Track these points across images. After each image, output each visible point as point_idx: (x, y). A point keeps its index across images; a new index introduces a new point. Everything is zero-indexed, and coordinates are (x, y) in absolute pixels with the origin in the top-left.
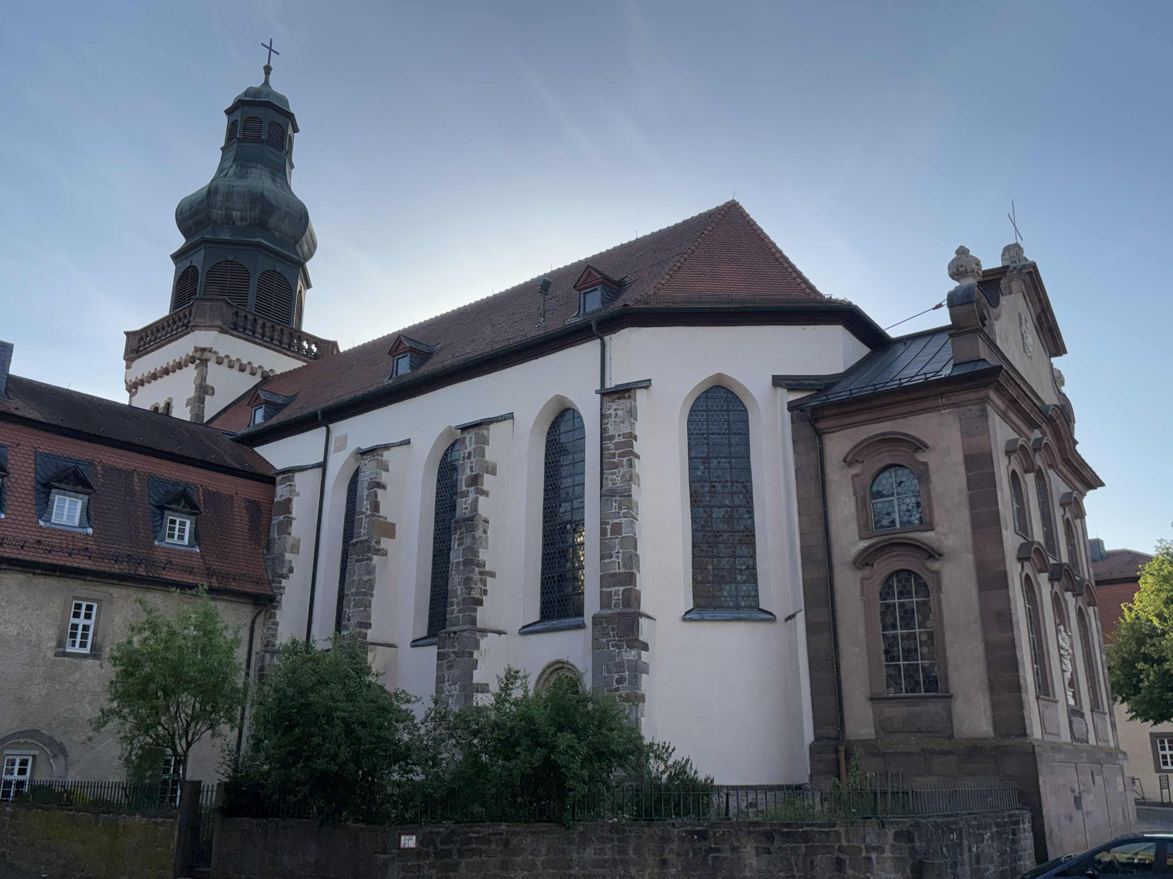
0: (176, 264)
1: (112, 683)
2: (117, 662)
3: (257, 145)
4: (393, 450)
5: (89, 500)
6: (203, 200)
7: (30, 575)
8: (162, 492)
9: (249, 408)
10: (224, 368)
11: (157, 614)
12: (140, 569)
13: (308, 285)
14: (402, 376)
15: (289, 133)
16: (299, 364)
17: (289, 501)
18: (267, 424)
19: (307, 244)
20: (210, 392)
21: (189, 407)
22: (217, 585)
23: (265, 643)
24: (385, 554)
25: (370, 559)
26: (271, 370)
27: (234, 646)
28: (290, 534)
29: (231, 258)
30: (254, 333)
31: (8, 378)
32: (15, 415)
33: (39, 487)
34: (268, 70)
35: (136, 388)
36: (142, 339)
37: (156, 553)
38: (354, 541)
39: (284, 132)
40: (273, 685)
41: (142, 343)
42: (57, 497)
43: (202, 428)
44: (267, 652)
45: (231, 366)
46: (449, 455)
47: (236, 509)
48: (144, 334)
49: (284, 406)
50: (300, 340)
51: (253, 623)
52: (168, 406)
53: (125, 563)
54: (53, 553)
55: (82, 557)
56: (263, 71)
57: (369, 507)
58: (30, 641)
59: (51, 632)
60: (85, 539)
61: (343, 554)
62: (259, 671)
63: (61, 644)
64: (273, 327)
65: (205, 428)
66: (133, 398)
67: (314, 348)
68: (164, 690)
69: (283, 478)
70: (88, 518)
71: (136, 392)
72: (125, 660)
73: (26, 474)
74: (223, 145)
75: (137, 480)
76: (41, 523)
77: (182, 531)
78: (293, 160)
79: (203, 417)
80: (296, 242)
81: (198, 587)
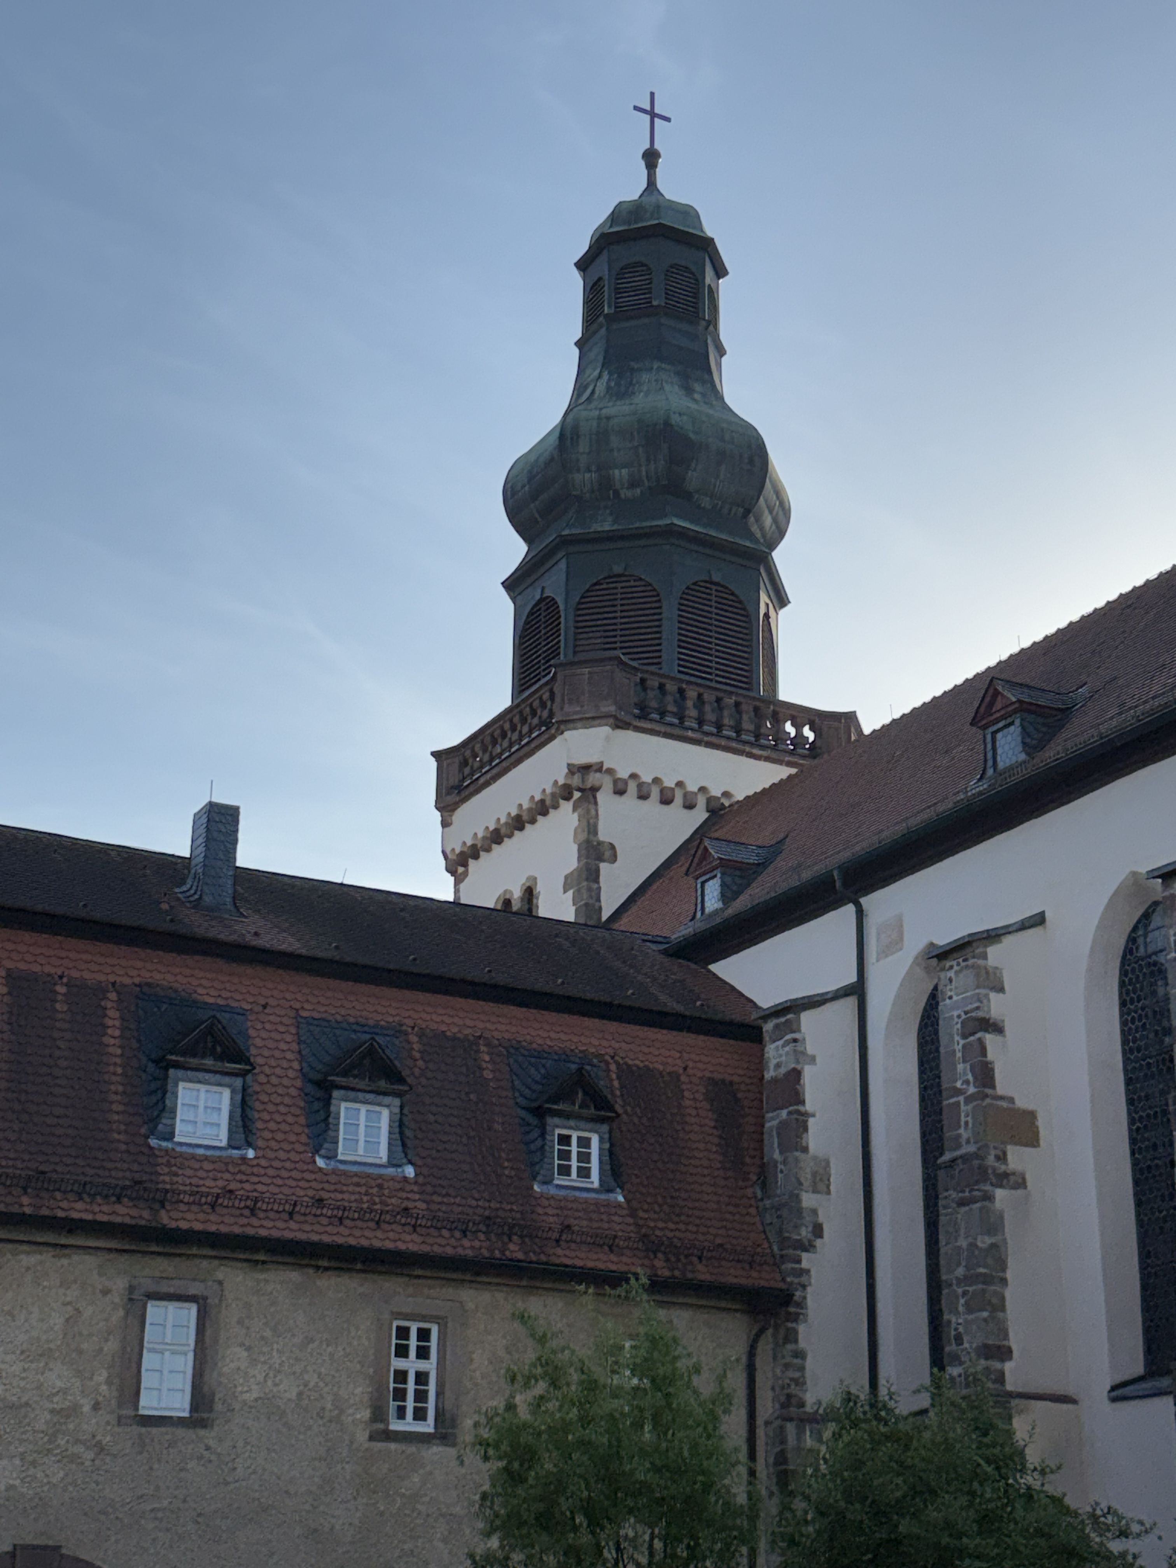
0: (513, 600)
1: (484, 1496)
2: (491, 1452)
3: (646, 320)
4: (1008, 941)
5: (402, 1107)
6: (552, 459)
7: (311, 1271)
8: (538, 1077)
9: (690, 880)
10: (630, 799)
11: (554, 1344)
12: (512, 1246)
13: (782, 600)
14: (1011, 768)
15: (708, 280)
16: (781, 772)
17: (796, 1075)
18: (730, 911)
19: (771, 512)
20: (608, 854)
21: (570, 893)
22: (667, 1273)
23: (783, 1399)
24: (1021, 1184)
25: (989, 1197)
26: (726, 794)
27: (719, 1411)
28: (805, 1150)
29: (617, 569)
30: (682, 719)
31: (235, 876)
32: (254, 949)
33: (310, 1088)
34: (651, 158)
35: (465, 865)
36: (465, 763)
37: (540, 1210)
38: (947, 1156)
39: (698, 281)
40: (814, 1497)
41: (467, 771)
42: (343, 1105)
43: (601, 933)
44: (791, 1420)
45: (643, 796)
46: (1140, 941)
47: (688, 1103)
48: (468, 753)
49: (761, 866)
50: (778, 721)
51: (752, 1354)
52: (529, 893)
53: (482, 1236)
54: (347, 1222)
55: (399, 1228)
56: (642, 164)
57: (970, 1077)
58: (323, 1409)
59: (359, 1390)
60: (402, 1189)
61: (926, 1188)
62: (776, 1463)
63: (378, 1414)
64: (718, 700)
65: (607, 934)
66: (462, 886)
67: (808, 733)
68: (588, 1508)
69: (777, 1026)
70: (404, 1145)
71: (466, 874)
72: (504, 1447)
73: (285, 1064)
74: (578, 335)
75: (487, 1058)
76: (320, 1162)
77: (584, 1157)
78: (722, 337)
79: (600, 908)
80: (748, 512)
81: (627, 1280)
